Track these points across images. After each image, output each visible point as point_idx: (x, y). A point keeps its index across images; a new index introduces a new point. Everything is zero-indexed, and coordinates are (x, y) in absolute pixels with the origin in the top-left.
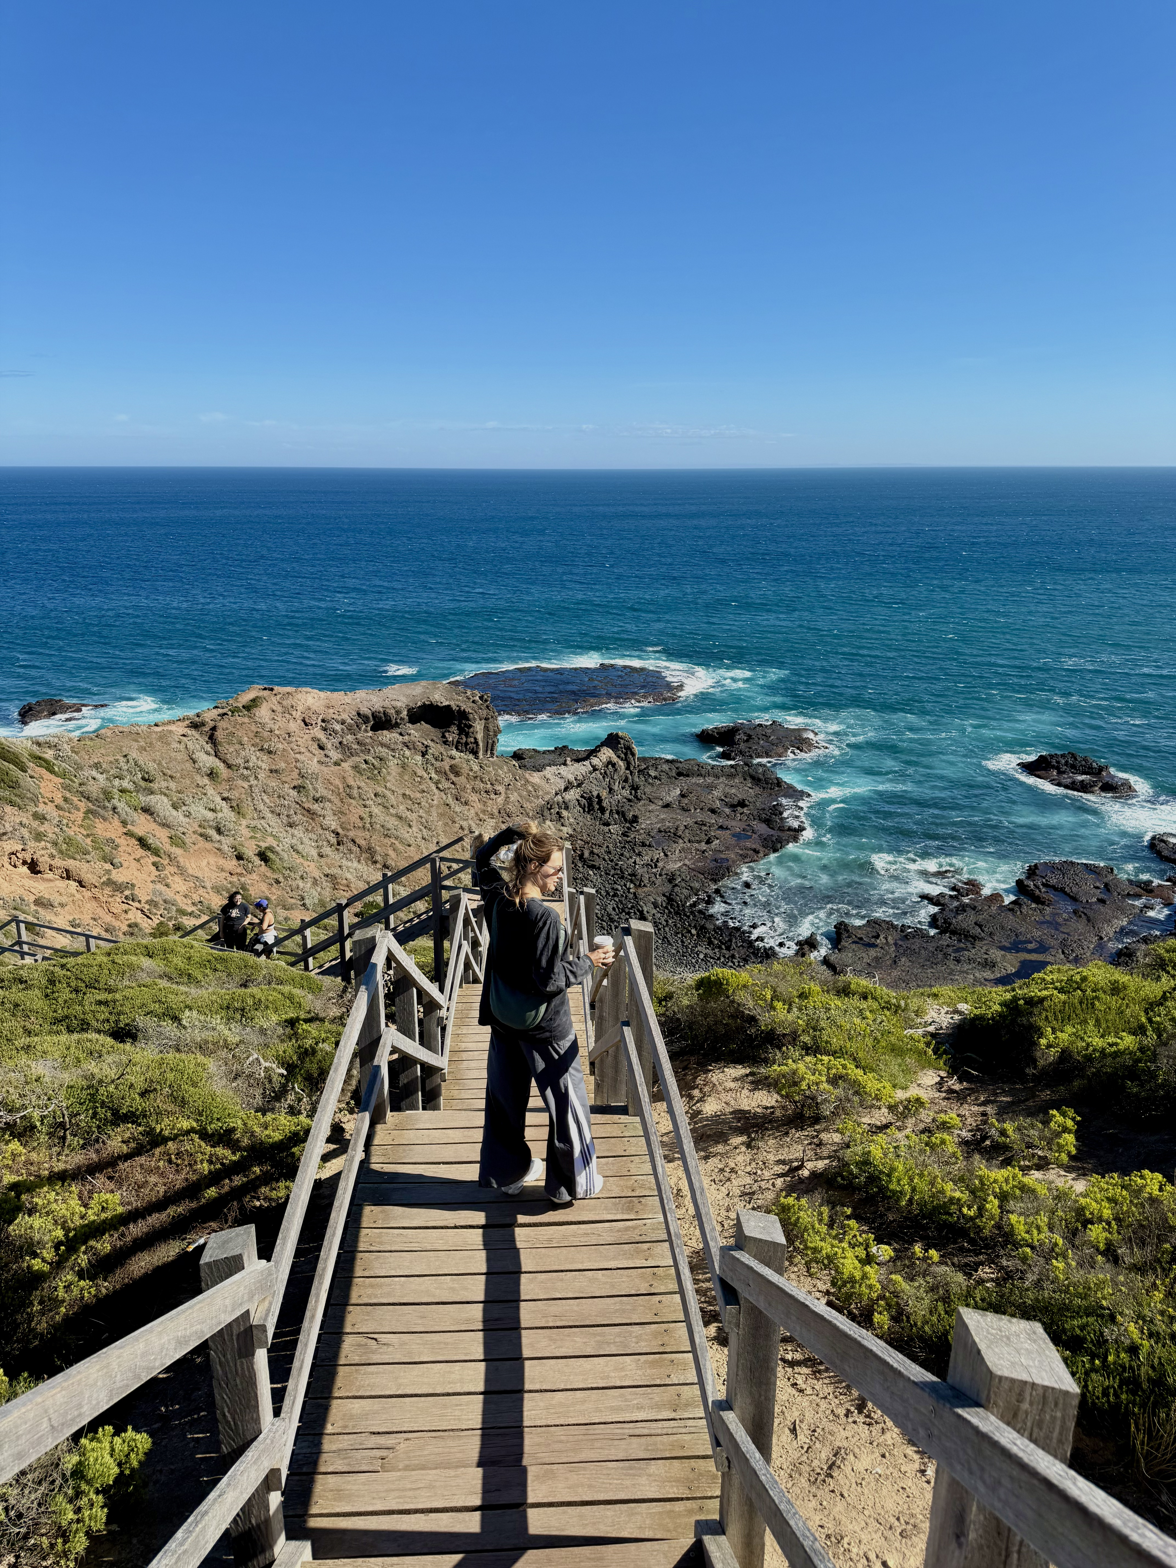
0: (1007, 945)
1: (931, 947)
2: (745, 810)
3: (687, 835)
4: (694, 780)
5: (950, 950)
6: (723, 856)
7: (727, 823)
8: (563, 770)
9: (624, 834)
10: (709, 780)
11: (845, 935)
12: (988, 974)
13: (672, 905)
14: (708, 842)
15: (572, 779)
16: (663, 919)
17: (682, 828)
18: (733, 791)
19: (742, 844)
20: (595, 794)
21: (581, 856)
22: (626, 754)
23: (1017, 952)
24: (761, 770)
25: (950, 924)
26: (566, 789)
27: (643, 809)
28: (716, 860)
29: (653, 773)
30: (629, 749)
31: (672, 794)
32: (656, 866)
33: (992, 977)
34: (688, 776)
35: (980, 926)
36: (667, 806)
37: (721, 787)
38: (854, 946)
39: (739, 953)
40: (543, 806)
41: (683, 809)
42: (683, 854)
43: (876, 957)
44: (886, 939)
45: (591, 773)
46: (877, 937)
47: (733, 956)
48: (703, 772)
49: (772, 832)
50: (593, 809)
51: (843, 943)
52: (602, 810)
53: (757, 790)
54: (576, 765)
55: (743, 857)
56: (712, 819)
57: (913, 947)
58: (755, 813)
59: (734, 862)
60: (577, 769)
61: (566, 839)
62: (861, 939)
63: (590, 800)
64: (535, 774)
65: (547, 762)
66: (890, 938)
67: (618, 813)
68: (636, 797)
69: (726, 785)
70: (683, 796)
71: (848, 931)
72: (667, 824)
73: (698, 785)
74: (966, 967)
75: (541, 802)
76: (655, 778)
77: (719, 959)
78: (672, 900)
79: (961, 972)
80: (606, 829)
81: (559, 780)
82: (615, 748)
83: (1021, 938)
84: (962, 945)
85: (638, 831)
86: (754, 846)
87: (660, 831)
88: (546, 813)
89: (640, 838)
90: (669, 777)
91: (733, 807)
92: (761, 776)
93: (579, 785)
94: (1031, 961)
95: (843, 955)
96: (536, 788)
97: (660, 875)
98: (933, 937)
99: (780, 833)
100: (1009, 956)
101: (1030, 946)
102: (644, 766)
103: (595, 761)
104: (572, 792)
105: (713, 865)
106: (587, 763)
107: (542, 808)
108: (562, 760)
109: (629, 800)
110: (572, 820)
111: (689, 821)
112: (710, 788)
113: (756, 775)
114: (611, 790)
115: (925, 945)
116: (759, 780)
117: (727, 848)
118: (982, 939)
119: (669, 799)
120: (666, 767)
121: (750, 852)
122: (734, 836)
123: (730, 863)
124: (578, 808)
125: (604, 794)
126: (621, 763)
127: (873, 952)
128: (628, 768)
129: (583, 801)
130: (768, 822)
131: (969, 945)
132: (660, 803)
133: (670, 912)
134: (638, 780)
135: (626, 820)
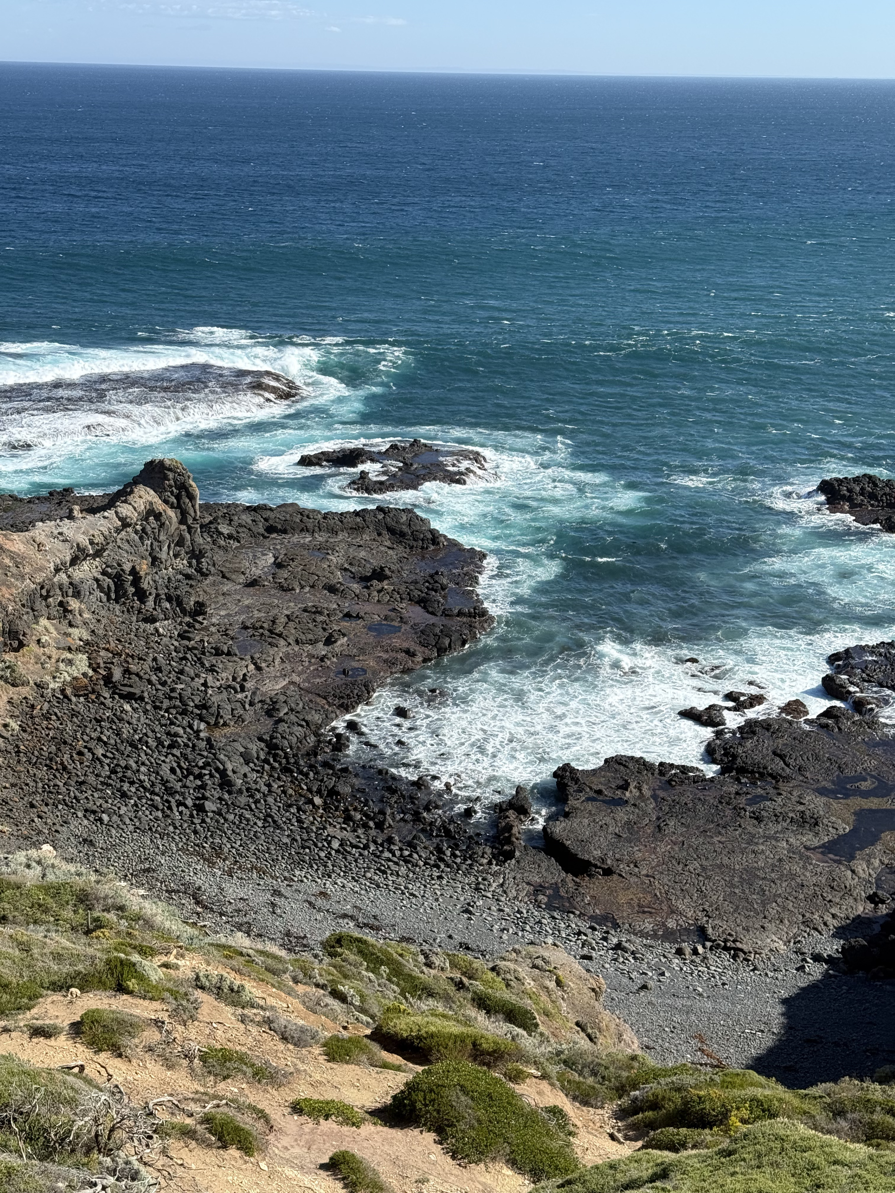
0: (829, 785)
1: (711, 797)
2: (385, 584)
3: (292, 632)
4: (296, 538)
5: (742, 801)
6: (355, 664)
7: (356, 609)
8: (67, 527)
9: (182, 636)
10: (321, 538)
11: (572, 788)
12: (809, 839)
13: (275, 756)
14: (329, 641)
15: (84, 541)
16: (261, 782)
17: (283, 620)
18: (363, 554)
19: (386, 642)
20: (127, 567)
21: (108, 680)
22: (178, 497)
23: (847, 796)
24: (404, 518)
25: (735, 757)
26: (74, 561)
27: (211, 591)
28: (344, 672)
29: (225, 529)
30: (183, 488)
31: (261, 563)
32: (243, 688)
33: (816, 842)
34: (285, 532)
35: (782, 757)
36: (253, 583)
37: (342, 548)
38: (590, 806)
39: (399, 832)
40: (34, 592)
41: (282, 588)
42: (288, 666)
43: (628, 823)
44: (639, 789)
45: (118, 531)
46: (625, 787)
47: (390, 840)
48: (310, 524)
49: (432, 619)
50: (125, 594)
51: (572, 802)
52: (142, 595)
53: (401, 551)
54: (90, 518)
55: (391, 663)
56: (331, 603)
57: (683, 800)
58: (403, 588)
59: (375, 673)
60: (93, 526)
61: (78, 650)
62: (600, 792)
63: (118, 579)
64: (15, 536)
65: (37, 515)
66: (645, 787)
67: (169, 599)
68: (199, 570)
69: (350, 545)
70: (279, 565)
71: (577, 781)
72: (257, 614)
73: (303, 546)
74: (773, 828)
75: (29, 585)
76: (230, 537)
77: (366, 847)
78: (276, 747)
79: (767, 838)
80: (150, 628)
81: (60, 546)
82: (159, 489)
83: (849, 773)
84: (760, 791)
85: (206, 629)
86: (405, 645)
87: (246, 628)
88: (40, 605)
89: (211, 640)
90: (254, 536)
91: (365, 580)
92: (405, 528)
93: (98, 554)
94: (871, 811)
95: (574, 823)
96: (18, 560)
97: (251, 704)
98: (712, 780)
99: (445, 621)
100: (835, 805)
101: (864, 785)
102: (208, 519)
103: (125, 510)
104: (85, 566)
105: (340, 680)
106: (110, 513)
107: (32, 596)
108: (64, 512)
109: (188, 577)
110: (86, 615)
111: (293, 607)
112: (324, 550)
113: (398, 528)
114: (155, 561)
115: (700, 795)
116: (403, 535)
117: (362, 651)
118: (787, 779)
119: (257, 572)
120: (246, 518)
121: (401, 656)
122: (370, 629)
123: (369, 675)
124: (98, 593)
125: (144, 567)
126: (171, 513)
127: (622, 814)
128: (183, 521)
129: (107, 581)
130: (423, 602)
131: (772, 791)
132: (242, 579)
133: (273, 768)
134: (202, 540)
135: (184, 611)
